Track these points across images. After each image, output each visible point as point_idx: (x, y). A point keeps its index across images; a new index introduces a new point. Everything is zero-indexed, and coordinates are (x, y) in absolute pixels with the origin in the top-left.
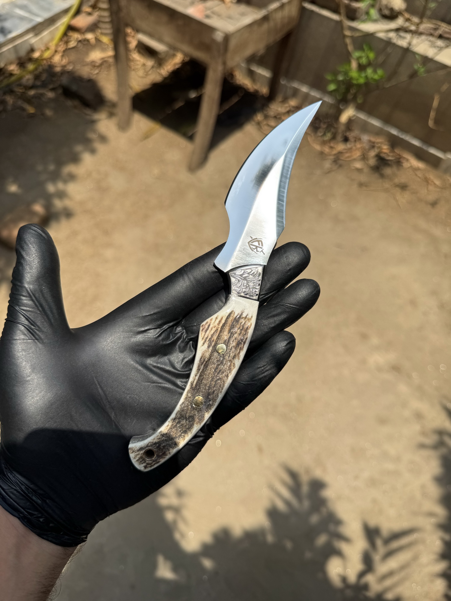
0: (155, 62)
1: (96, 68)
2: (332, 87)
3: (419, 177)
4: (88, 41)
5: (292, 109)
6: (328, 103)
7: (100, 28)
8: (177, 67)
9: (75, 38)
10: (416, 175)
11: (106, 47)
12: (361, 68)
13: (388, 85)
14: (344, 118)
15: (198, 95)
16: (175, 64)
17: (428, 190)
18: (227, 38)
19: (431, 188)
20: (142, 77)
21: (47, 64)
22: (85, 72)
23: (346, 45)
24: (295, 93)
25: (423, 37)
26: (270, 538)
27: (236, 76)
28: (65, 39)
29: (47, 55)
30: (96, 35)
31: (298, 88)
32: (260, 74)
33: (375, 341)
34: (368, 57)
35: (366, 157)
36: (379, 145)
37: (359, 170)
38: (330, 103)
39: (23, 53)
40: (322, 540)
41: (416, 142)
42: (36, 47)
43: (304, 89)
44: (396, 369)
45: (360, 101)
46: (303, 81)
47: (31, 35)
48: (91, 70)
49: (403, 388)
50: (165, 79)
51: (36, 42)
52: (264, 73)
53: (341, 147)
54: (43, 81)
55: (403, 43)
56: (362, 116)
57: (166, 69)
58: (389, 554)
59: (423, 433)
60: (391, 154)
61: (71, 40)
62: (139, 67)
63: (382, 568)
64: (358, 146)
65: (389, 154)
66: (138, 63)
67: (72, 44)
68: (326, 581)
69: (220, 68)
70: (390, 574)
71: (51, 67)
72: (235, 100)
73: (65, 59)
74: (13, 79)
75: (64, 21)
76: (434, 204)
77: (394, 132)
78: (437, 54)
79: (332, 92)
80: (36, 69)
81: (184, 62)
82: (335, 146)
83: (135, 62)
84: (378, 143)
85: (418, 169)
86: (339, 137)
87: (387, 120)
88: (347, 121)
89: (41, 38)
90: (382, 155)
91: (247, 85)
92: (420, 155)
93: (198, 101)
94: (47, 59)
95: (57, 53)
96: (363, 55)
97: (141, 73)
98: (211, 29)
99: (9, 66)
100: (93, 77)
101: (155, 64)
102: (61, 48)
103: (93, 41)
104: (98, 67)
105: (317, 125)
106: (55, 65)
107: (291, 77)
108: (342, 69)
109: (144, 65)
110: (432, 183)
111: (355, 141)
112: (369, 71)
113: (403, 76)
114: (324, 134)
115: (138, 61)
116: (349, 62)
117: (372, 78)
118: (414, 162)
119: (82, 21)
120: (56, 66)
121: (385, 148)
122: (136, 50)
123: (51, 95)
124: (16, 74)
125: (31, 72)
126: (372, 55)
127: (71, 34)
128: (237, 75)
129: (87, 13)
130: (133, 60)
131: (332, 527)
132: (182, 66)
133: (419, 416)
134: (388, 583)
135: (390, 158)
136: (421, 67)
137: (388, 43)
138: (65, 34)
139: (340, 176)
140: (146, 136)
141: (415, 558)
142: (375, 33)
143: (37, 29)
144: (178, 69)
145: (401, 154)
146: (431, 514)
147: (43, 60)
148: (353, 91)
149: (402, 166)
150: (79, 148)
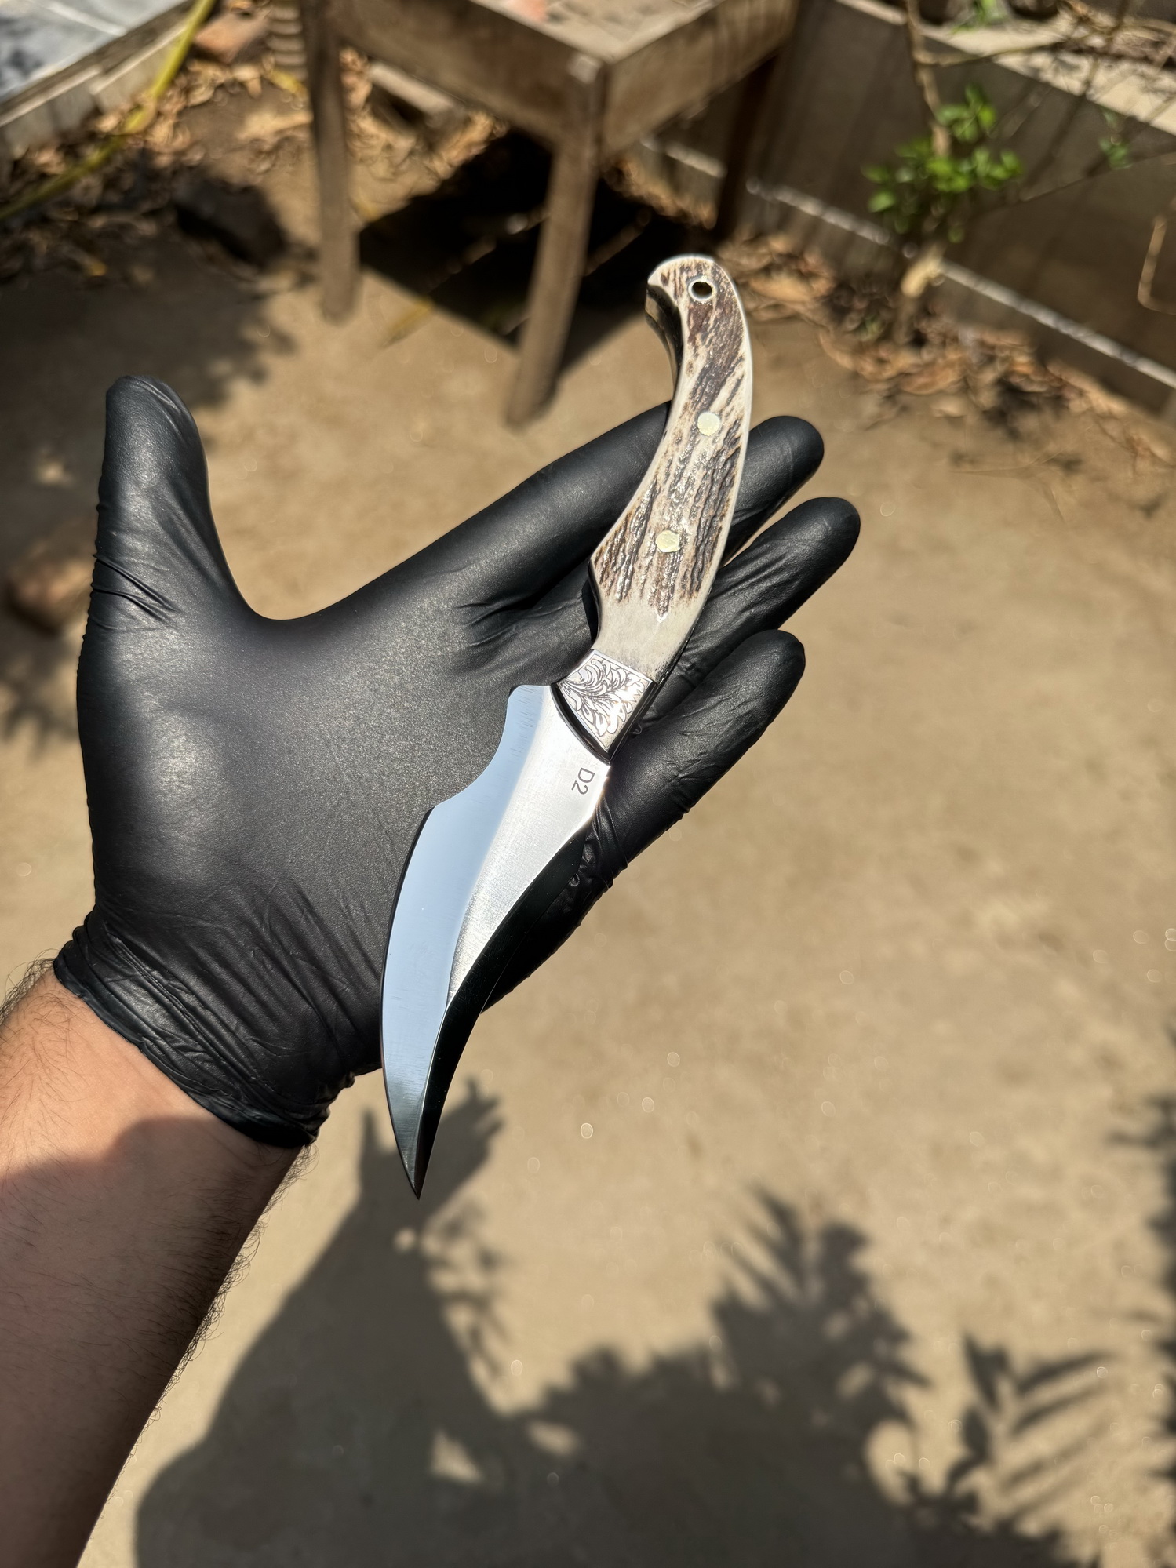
0: (418, 140)
1: (263, 156)
2: (882, 201)
3: (1112, 438)
4: (242, 85)
5: (778, 261)
6: (873, 243)
7: (273, 51)
8: (475, 151)
9: (209, 81)
10: (1104, 432)
11: (290, 100)
12: (960, 150)
13: (1028, 196)
14: (914, 283)
15: (531, 226)
16: (470, 145)
17: (1135, 472)
18: (606, 72)
19: (1143, 465)
20: (384, 180)
21: (135, 147)
22: (235, 167)
23: (920, 89)
24: (786, 217)
25: (1125, 66)
26: (721, 1376)
27: (629, 175)
28: (182, 81)
29: (135, 123)
30: (262, 71)
31: (793, 204)
32: (692, 169)
33: (994, 867)
34: (977, 121)
35: (971, 384)
36: (1007, 353)
37: (954, 421)
38: (877, 244)
39: (71, 119)
40: (856, 1379)
41: (1103, 346)
42: (106, 103)
43: (809, 208)
44: (1049, 939)
45: (955, 237)
46: (807, 189)
47: (93, 72)
48: (252, 161)
49: (1067, 990)
50: (444, 184)
51: (105, 90)
52: (705, 166)
53: (906, 360)
54: (127, 193)
55: (1071, 83)
56: (961, 278)
57: (445, 159)
58: (1031, 1419)
59: (1121, 1107)
60: (1039, 378)
61: (196, 83)
62: (377, 152)
63: (1012, 1455)
64: (952, 355)
65: (1033, 377)
66: (374, 142)
67: (201, 95)
68: (867, 1486)
69: (588, 153)
70: (1035, 1469)
71: (147, 154)
72: (627, 238)
73: (184, 133)
74: (47, 187)
75: (181, 33)
76: (1150, 509)
77: (1046, 319)
78: (1159, 111)
79: (882, 213)
80: (107, 160)
81: (493, 139)
82: (891, 357)
83: (366, 141)
84: (1002, 348)
85: (1109, 416)
86: (902, 336)
87: (1026, 290)
88: (920, 291)
89: (119, 80)
90: (1015, 380)
91: (658, 197)
92: (1114, 380)
93: (533, 238)
94: (138, 134)
95: (162, 119)
96: (964, 113)
97: (381, 169)
98: (565, 51)
99: (37, 155)
100: (257, 181)
101: (417, 144)
102: (173, 106)
103: (255, 86)
104: (269, 153)
105: (843, 303)
106: (157, 149)
107: (775, 178)
108: (906, 153)
109: (389, 147)
110: (1147, 453)
111: (944, 344)
112: (981, 157)
113: (1071, 171)
114: (862, 326)
115: (372, 136)
116: (929, 135)
117: (988, 177)
118: (1100, 400)
119: (226, 34)
120: (159, 154)
121: (1023, 362)
122: (368, 109)
123: (147, 228)
124: (54, 175)
125: (93, 170)
126: (987, 116)
127: (196, 67)
128: (632, 172)
129: (240, 12)
130: (360, 135)
131: (881, 1348)
132: (487, 148)
133: (1109, 1062)
134: (1027, 1492)
135: (1035, 388)
136: (1118, 144)
137: (1032, 83)
138: (182, 69)
139: (903, 438)
140: (396, 336)
141: (1099, 1430)
142: (997, 55)
143: (108, 56)
144: (477, 157)
145: (1063, 378)
146: (1141, 1316)
147: (124, 136)
148: (938, 211)
149: (1068, 408)
150: (221, 367)
